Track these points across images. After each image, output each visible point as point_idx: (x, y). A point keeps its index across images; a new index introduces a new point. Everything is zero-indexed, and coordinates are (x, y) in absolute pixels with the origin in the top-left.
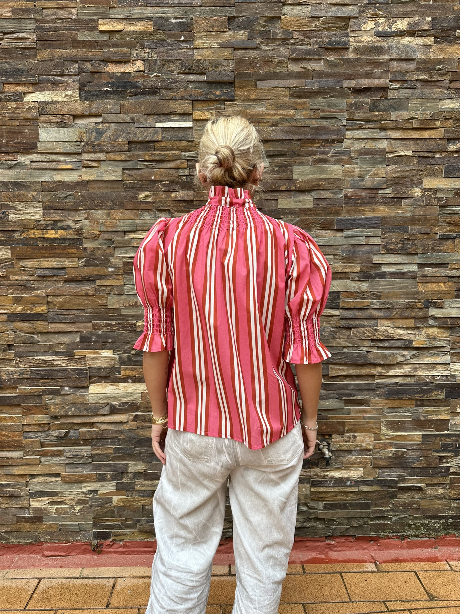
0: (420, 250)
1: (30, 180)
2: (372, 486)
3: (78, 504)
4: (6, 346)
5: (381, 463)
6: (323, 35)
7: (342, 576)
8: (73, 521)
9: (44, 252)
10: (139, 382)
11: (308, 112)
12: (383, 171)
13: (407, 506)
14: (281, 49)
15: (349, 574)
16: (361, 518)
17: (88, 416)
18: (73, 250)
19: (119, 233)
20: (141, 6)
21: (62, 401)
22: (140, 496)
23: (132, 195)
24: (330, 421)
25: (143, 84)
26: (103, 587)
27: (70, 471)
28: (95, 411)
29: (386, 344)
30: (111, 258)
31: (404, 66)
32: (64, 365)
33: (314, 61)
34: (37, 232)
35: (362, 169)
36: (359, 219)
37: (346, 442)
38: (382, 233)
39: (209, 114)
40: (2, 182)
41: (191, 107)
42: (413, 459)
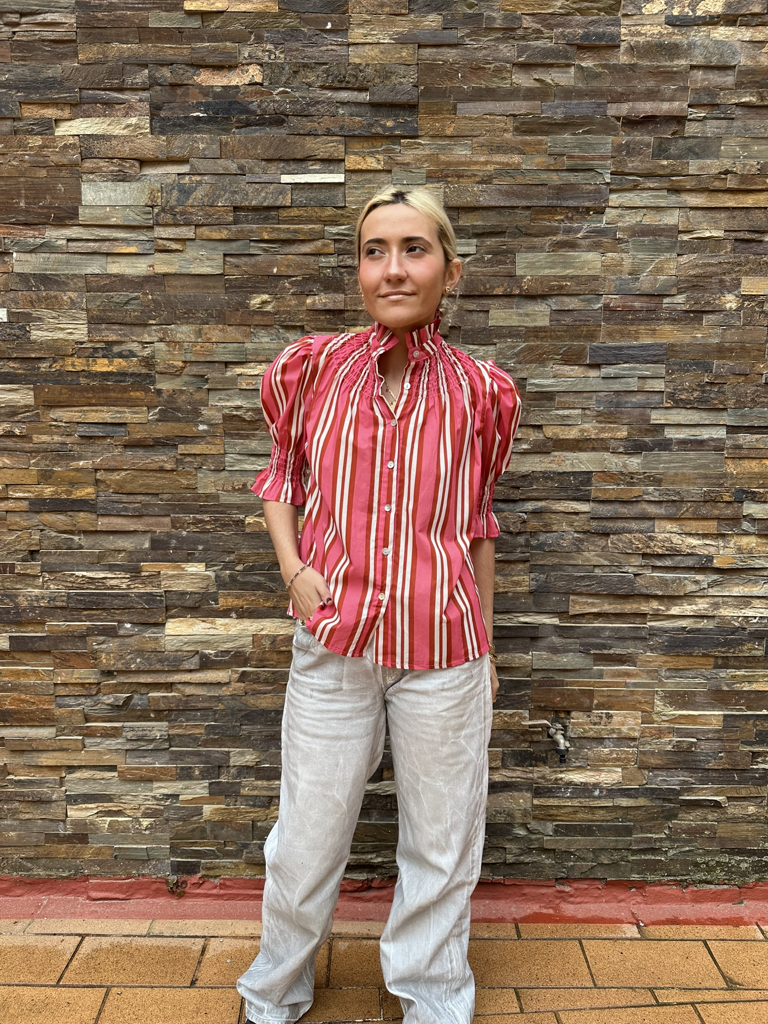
0: (731, 403)
1: (66, 272)
2: (637, 798)
3: (146, 815)
4: (26, 553)
5: (653, 761)
6: (574, 23)
7: (581, 944)
8: (137, 843)
9: (90, 395)
10: (249, 617)
11: (544, 159)
12: (672, 265)
13: (694, 833)
14: (501, 47)
15: (593, 942)
16: (615, 849)
17: (163, 671)
18: (138, 394)
19: (217, 365)
21: (121, 645)
22: (249, 805)
23: (240, 299)
24: (568, 690)
25: (259, 106)
26: (186, 951)
27: (133, 763)
28: (175, 663)
29: (668, 563)
30: (202, 408)
31: (715, 78)
32: (124, 586)
33: (557, 69)
34: (77, 362)
35: (636, 260)
36: (629, 348)
37: (595, 724)
38: (667, 372)
39: (374, 160)
40: (19, 274)
41: (342, 147)
42: (707, 755)
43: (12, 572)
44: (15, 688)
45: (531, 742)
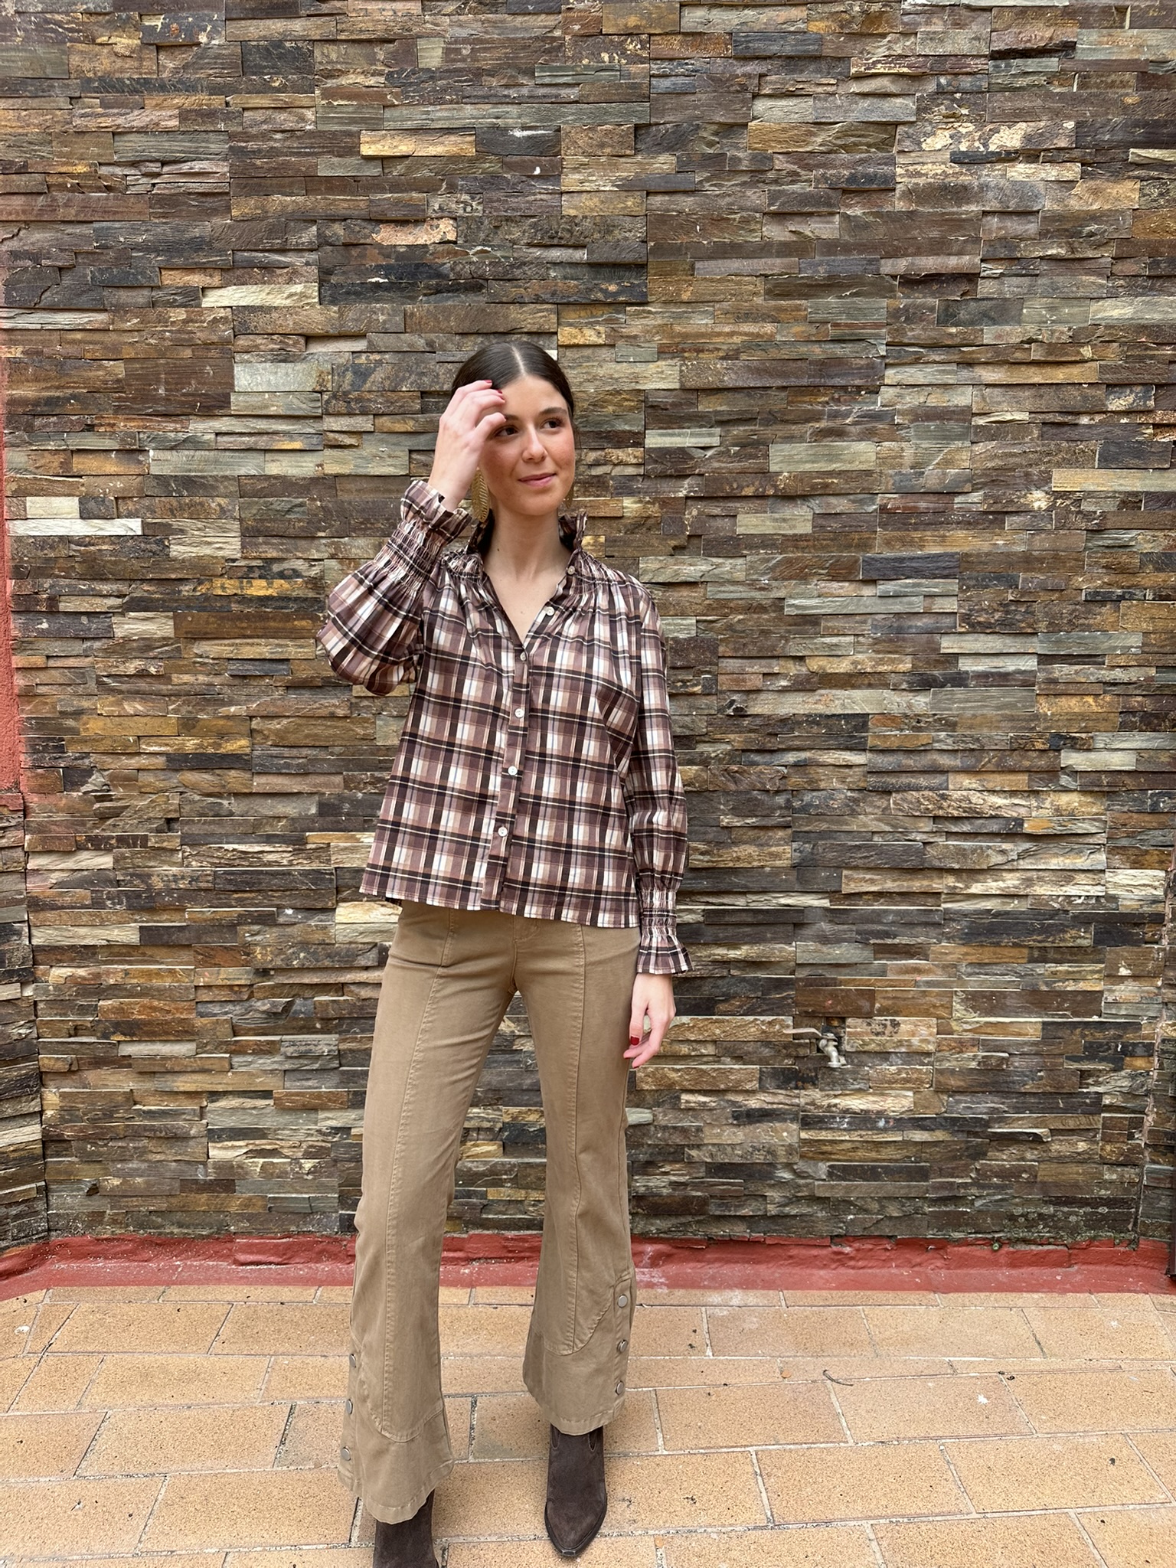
0: (1042, 626)
1: (215, 473)
2: (933, 1130)
3: (308, 1155)
4: (162, 822)
5: (954, 1082)
6: (837, 162)
8: (297, 1192)
9: (244, 625)
11: (803, 328)
12: (965, 455)
13: (1008, 1176)
14: (749, 193)
15: (877, 1309)
16: (908, 1198)
17: (333, 969)
18: (304, 623)
20: (451, 102)
21: (279, 937)
24: (842, 990)
25: (452, 269)
28: (347, 959)
29: (966, 828)
31: (1015, 226)
32: (285, 862)
33: (818, 219)
34: (228, 583)
35: (920, 450)
36: (912, 559)
37: (877, 1034)
38: (960, 588)
39: (593, 333)
40: (156, 477)
41: (554, 317)
42: (1023, 1074)
43: (144, 845)
44: (146, 992)
45: (797, 1057)
